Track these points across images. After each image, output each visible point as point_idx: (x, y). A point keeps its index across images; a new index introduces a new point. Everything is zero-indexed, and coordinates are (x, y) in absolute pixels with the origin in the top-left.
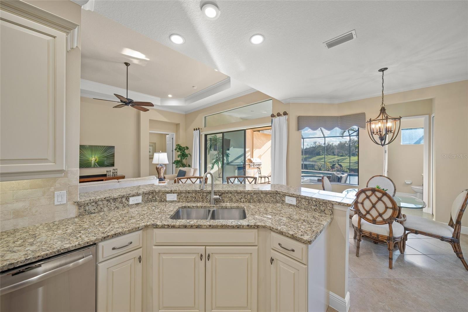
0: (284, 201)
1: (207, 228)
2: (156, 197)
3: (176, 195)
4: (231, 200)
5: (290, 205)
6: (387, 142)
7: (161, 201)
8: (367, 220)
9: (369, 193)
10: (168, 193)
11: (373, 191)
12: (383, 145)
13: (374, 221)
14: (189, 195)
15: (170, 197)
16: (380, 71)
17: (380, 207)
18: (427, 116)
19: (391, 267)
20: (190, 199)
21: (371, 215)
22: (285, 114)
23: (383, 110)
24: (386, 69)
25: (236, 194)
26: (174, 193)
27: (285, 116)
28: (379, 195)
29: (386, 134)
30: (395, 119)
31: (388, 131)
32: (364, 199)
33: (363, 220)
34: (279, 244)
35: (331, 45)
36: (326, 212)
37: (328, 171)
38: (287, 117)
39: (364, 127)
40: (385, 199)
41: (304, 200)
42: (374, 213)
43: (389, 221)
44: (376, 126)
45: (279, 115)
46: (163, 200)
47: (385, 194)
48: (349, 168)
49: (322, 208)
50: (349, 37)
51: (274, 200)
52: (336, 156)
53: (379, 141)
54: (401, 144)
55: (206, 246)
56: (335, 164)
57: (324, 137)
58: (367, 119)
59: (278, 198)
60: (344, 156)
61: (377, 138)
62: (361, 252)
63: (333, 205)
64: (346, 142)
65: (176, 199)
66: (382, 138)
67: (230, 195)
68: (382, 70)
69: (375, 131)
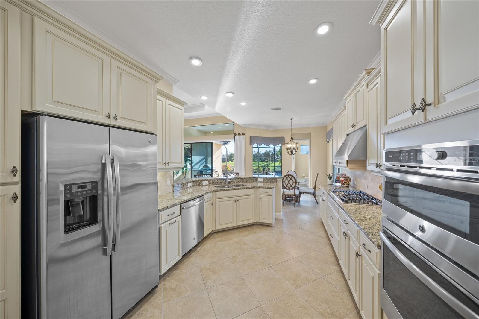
0: (257, 181)
1: (237, 189)
2: (197, 183)
3: (207, 181)
4: (234, 182)
5: (260, 182)
6: (293, 154)
7: (199, 185)
8: (287, 189)
9: (287, 177)
10: (203, 181)
11: (289, 175)
12: (292, 155)
13: (289, 189)
14: (214, 181)
15: (204, 183)
16: (290, 119)
17: (291, 182)
18: (310, 140)
19: (295, 207)
20: (215, 183)
21: (288, 187)
22: (243, 134)
23: (292, 138)
24: (293, 119)
25: (236, 179)
26: (206, 181)
27: (243, 136)
28: (291, 177)
29: (293, 150)
30: (296, 143)
31: (294, 149)
32: (286, 180)
33: (285, 190)
34: (263, 192)
35: (273, 110)
36: (274, 182)
37: (261, 173)
38: (245, 136)
39: (284, 145)
40: (293, 178)
41: (266, 179)
42: (289, 185)
43: (294, 188)
44: (289, 146)
45: (239, 134)
46: (201, 185)
47: (293, 176)
48: (274, 170)
49: (273, 181)
50: (280, 109)
51: (253, 181)
52: (263, 162)
53: (290, 153)
54: (301, 154)
55: (236, 197)
56: (265, 168)
57: (258, 147)
58: (286, 142)
59: (254, 180)
60: (269, 162)
61: (290, 151)
62: (284, 205)
63: (277, 178)
64: (270, 150)
65: (207, 184)
66: (292, 152)
67: (234, 180)
68: (292, 119)
69: (289, 148)
